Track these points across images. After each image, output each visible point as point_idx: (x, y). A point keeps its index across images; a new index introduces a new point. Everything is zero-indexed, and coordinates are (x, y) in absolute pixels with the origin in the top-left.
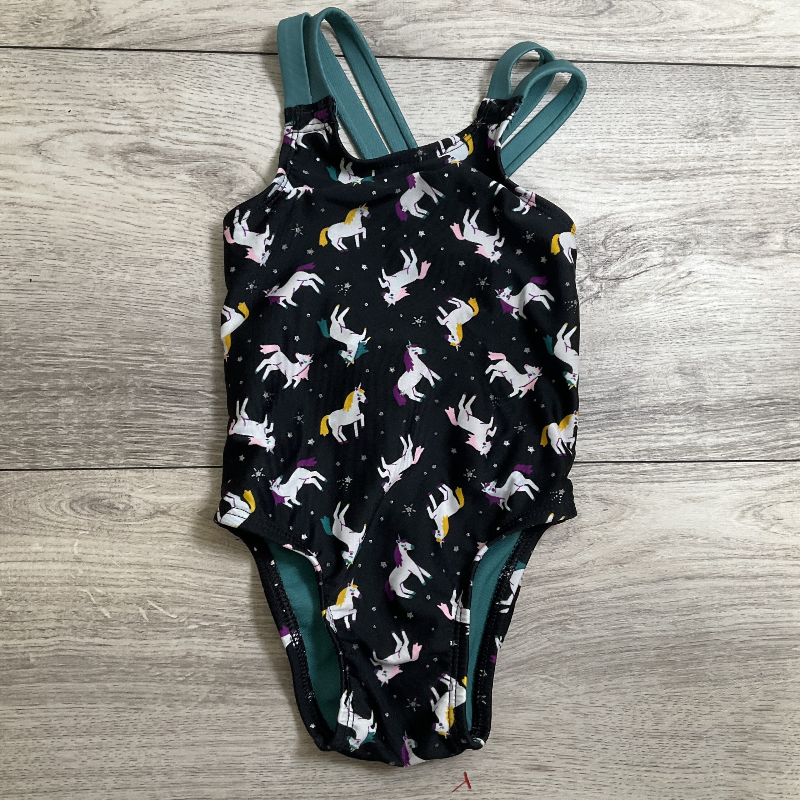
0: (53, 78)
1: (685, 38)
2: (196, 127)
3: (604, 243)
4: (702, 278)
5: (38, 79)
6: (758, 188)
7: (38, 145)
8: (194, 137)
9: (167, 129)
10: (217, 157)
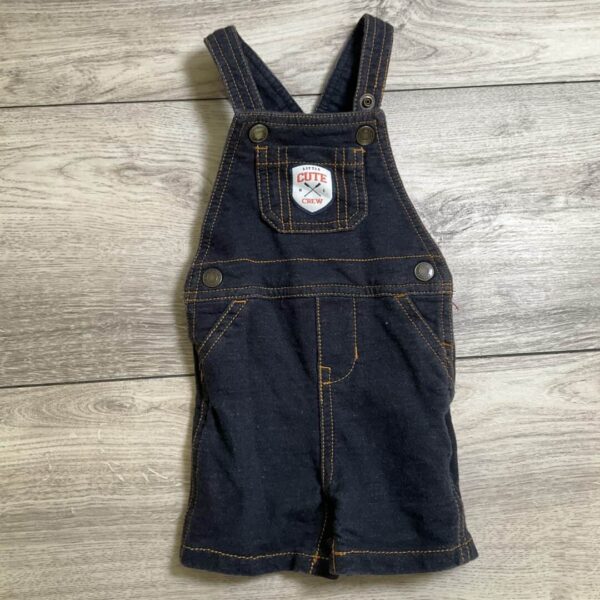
0: (69, 124)
1: (487, 68)
2: (164, 150)
3: (441, 210)
4: (510, 229)
5: (59, 126)
6: (545, 166)
7: (61, 169)
8: (163, 157)
9: (146, 153)
10: (178, 169)
